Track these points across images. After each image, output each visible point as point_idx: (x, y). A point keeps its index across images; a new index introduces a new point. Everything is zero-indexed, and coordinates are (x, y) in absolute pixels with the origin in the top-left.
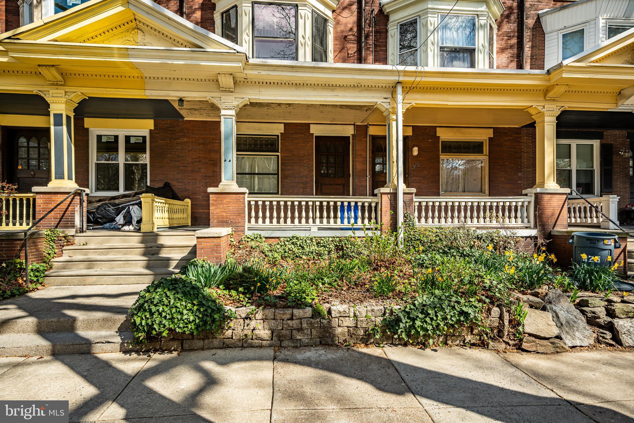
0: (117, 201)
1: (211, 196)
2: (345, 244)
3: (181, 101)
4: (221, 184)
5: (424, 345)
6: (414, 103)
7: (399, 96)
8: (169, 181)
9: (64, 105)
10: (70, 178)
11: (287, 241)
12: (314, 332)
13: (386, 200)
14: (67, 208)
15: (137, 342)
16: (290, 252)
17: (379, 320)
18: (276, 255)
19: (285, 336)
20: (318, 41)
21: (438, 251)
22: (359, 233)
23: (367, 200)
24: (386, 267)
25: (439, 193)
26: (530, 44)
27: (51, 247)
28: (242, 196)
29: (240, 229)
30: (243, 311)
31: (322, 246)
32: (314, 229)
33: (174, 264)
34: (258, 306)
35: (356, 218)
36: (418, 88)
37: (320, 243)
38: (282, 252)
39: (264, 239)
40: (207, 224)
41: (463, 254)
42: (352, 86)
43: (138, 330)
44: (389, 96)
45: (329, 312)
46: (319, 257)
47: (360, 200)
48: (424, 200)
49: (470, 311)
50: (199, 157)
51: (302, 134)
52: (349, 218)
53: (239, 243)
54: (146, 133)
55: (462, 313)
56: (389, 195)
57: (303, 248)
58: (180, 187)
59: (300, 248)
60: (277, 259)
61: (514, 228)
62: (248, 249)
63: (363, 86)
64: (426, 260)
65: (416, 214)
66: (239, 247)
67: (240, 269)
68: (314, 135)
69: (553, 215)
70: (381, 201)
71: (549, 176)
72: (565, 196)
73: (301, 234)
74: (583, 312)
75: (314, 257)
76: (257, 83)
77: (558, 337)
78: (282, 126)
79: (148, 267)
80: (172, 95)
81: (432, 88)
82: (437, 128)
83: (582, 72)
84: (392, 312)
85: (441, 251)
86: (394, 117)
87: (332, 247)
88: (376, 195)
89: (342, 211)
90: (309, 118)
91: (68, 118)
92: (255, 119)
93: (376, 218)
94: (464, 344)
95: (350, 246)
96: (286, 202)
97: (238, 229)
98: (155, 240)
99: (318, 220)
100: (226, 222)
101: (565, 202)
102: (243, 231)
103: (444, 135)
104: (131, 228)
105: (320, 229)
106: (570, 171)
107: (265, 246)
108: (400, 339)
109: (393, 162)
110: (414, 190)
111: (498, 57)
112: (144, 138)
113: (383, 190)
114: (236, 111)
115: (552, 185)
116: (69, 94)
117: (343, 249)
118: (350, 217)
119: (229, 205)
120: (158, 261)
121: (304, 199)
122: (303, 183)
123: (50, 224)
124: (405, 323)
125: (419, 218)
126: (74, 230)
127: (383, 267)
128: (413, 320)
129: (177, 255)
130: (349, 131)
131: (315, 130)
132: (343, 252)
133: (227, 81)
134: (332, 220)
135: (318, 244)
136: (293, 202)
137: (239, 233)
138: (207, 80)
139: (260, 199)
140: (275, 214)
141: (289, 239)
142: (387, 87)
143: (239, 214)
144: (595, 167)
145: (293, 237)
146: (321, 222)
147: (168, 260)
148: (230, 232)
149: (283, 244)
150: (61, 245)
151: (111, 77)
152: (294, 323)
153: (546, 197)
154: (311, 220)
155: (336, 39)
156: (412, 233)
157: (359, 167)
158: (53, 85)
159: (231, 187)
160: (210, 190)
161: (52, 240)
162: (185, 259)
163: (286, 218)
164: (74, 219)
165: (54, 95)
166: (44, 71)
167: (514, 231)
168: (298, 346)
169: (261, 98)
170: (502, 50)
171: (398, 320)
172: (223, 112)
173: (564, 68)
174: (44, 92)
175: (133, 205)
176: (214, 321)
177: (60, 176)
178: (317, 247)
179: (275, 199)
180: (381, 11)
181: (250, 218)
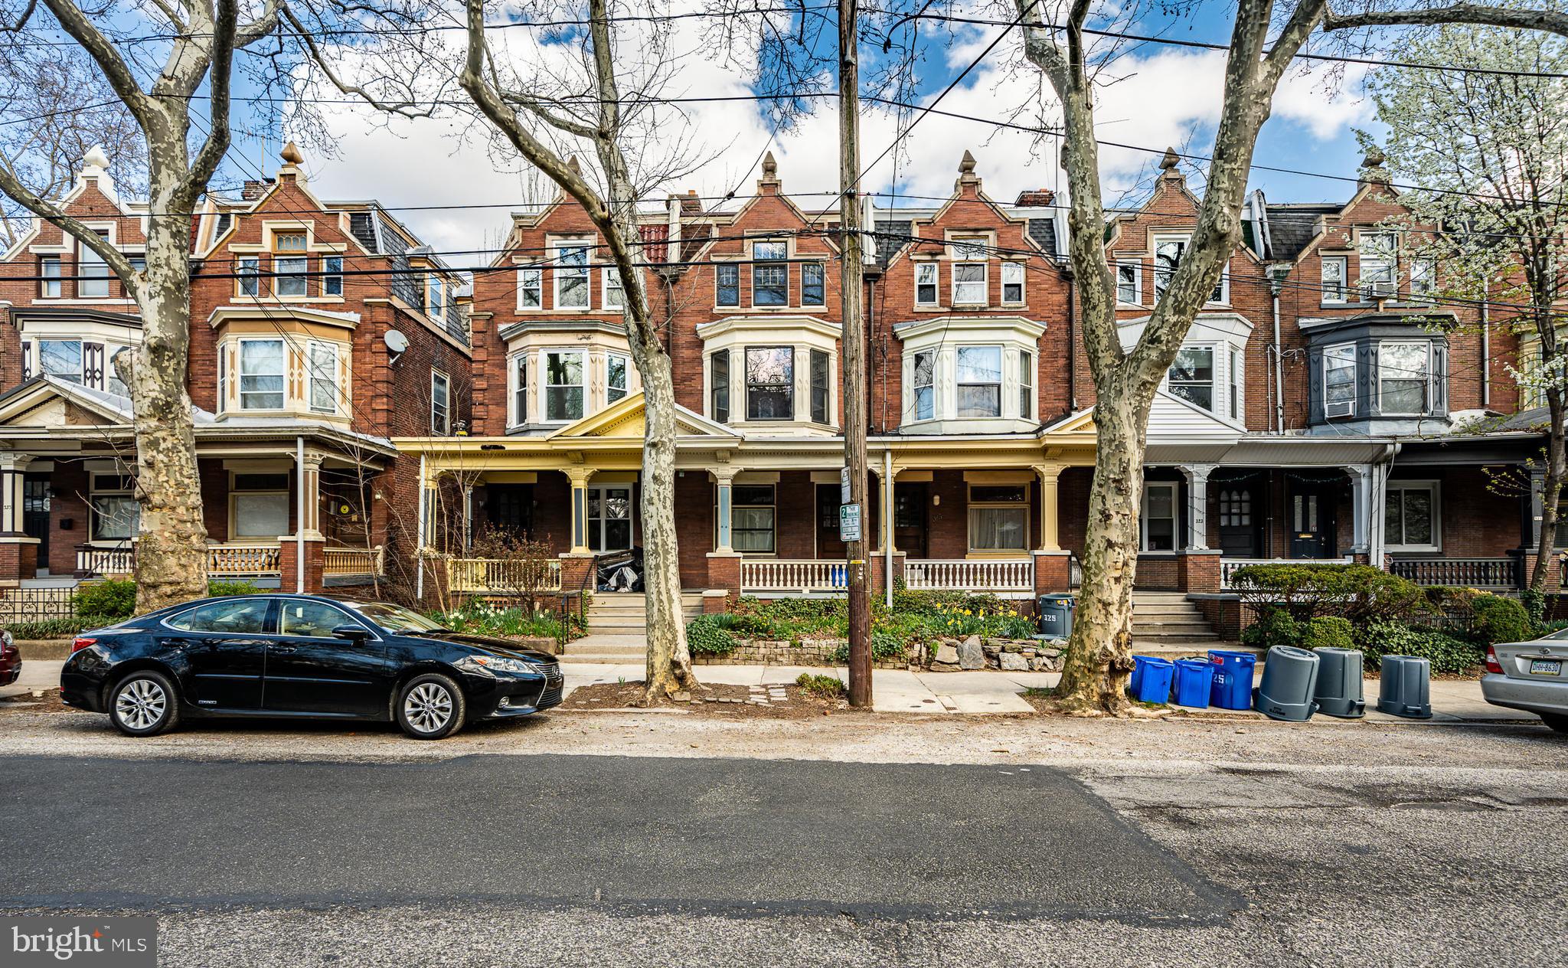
0: (605, 562)
1: (709, 560)
2: (836, 606)
4: (718, 549)
6: (905, 467)
7: (888, 462)
9: (583, 481)
10: (585, 546)
11: (779, 602)
12: (791, 657)
13: (875, 565)
14: (588, 572)
16: (781, 613)
19: (772, 659)
25: (967, 550)
28: (737, 560)
29: (736, 591)
30: (745, 642)
31: (813, 608)
32: (806, 591)
34: (755, 639)
36: (909, 452)
37: (811, 605)
39: (758, 600)
45: (802, 645)
48: (917, 563)
49: (895, 644)
51: (801, 481)
52: (840, 581)
53: (735, 603)
57: (794, 609)
59: (792, 609)
62: (743, 609)
66: (735, 608)
68: (816, 484)
69: (1052, 577)
72: (1066, 558)
73: (794, 596)
74: (984, 650)
76: (751, 454)
77: (957, 663)
78: (778, 475)
81: (923, 452)
82: (965, 472)
86: (886, 479)
87: (822, 608)
89: (834, 574)
91: (585, 491)
95: (840, 608)
96: (778, 566)
97: (734, 592)
99: (810, 583)
100: (723, 584)
101: (1066, 564)
102: (738, 593)
103: (974, 480)
104: (626, 589)
105: (811, 591)
107: (759, 607)
109: (884, 526)
110: (904, 553)
111: (1040, 384)
112: (627, 492)
113: (872, 553)
114: (731, 480)
115: (1051, 546)
116: (587, 470)
117: (832, 610)
118: (841, 579)
119: (725, 569)
121: (802, 562)
122: (801, 540)
131: (817, 479)
134: (823, 583)
135: (809, 605)
137: (736, 595)
139: (754, 562)
140: (768, 577)
141: (781, 601)
142: (878, 453)
143: (734, 578)
144: (1174, 516)
145: (785, 599)
146: (813, 585)
148: (727, 594)
149: (775, 605)
151: (621, 454)
152: (778, 651)
154: (803, 583)
158: (575, 463)
159: (726, 552)
160: (708, 555)
163: (778, 581)
165: (576, 473)
168: (780, 665)
169: (755, 467)
170: (1044, 375)
172: (720, 483)
173: (1046, 436)
174: (567, 471)
175: (624, 566)
176: (728, 645)
177: (579, 543)
178: (808, 608)
179: (768, 562)
180: (894, 336)
181: (744, 581)
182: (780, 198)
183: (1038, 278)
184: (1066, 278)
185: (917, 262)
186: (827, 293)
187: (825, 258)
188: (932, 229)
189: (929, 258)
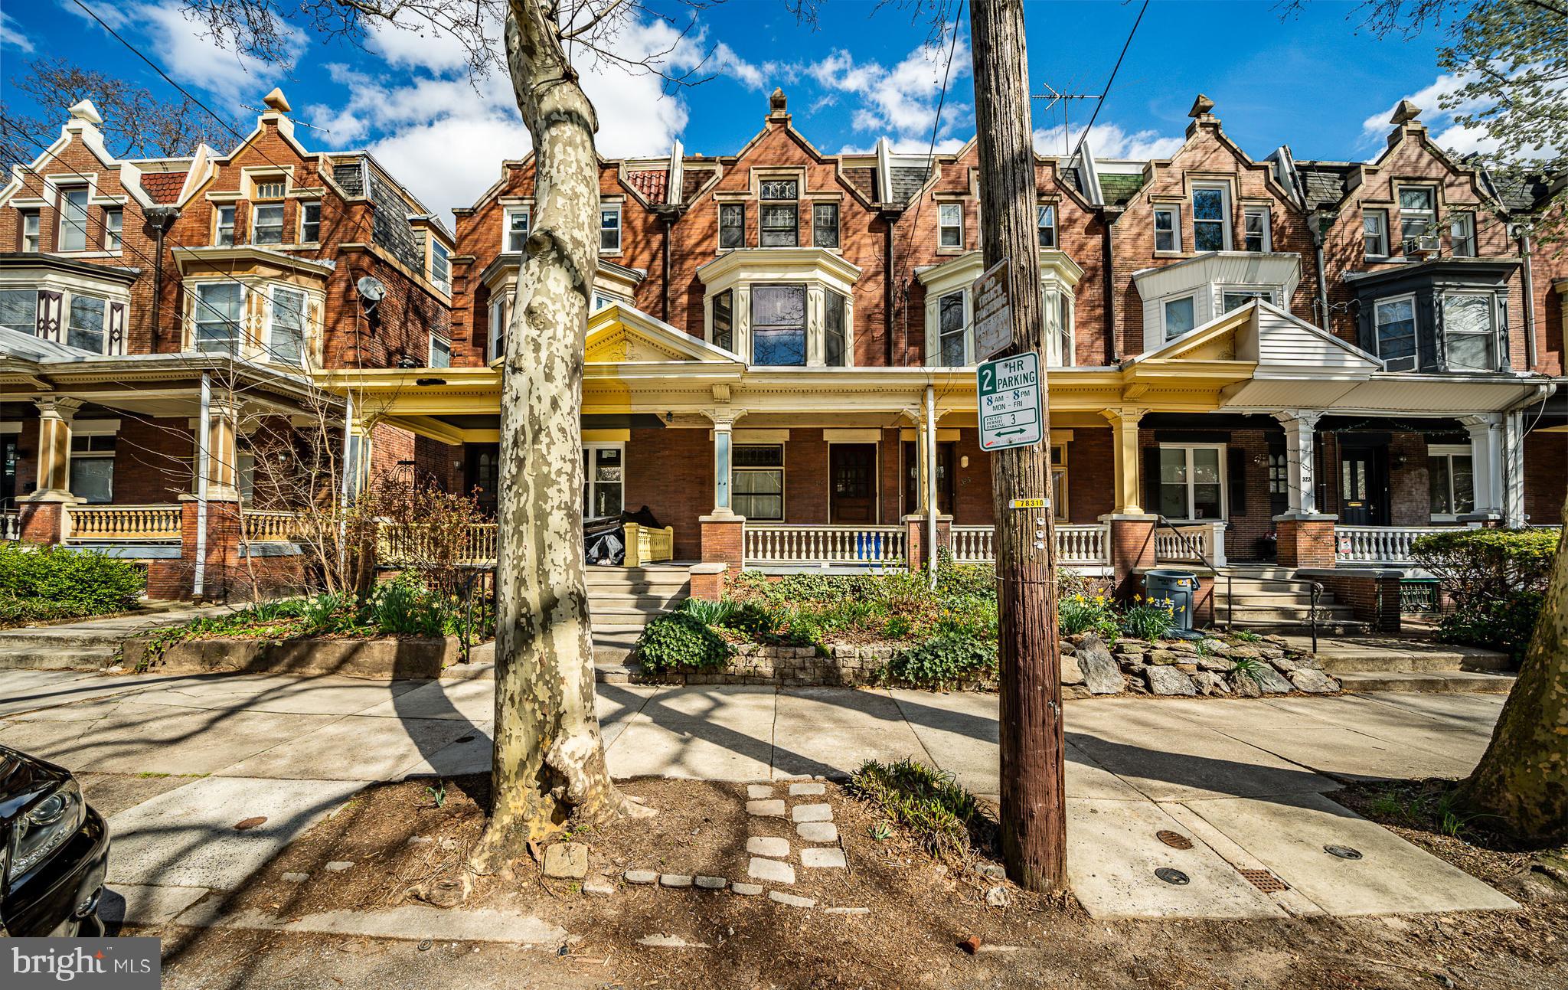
1: (703, 525)
2: (863, 584)
3: (670, 414)
4: (714, 511)
5: (934, 689)
6: (950, 409)
7: (930, 401)
8: (648, 505)
11: (792, 579)
12: (817, 672)
13: (914, 532)
15: (647, 673)
16: (795, 593)
17: (886, 662)
18: (779, 595)
19: (787, 675)
20: (834, 324)
22: (877, 571)
23: (892, 529)
26: (1122, 315)
28: (738, 525)
29: (737, 564)
30: (745, 648)
31: (835, 586)
32: (825, 565)
33: (665, 603)
34: (760, 643)
35: (877, 552)
36: (955, 391)
37: (832, 582)
38: (786, 592)
39: (764, 577)
40: (697, 558)
42: (872, 391)
43: (648, 660)
44: (919, 401)
45: (834, 652)
46: (831, 600)
47: (882, 530)
48: (964, 529)
49: (984, 653)
51: (813, 440)
52: (868, 553)
53: (736, 580)
54: (620, 445)
55: (975, 656)
56: (919, 525)
57: (811, 587)
58: (660, 512)
59: (808, 588)
60: (780, 599)
61: (1076, 565)
62: (746, 588)
63: (885, 390)
65: (955, 546)
66: (736, 586)
67: (740, 608)
68: (829, 443)
69: (1134, 550)
70: (909, 531)
71: (1130, 497)
72: (1151, 524)
73: (809, 572)
74: (1117, 659)
75: (824, 599)
76: (757, 391)
77: (1083, 684)
78: (787, 432)
79: (637, 607)
80: (660, 409)
81: (973, 391)
84: (900, 654)
86: (925, 427)
87: (847, 587)
88: (901, 524)
89: (860, 543)
90: (821, 423)
92: (752, 424)
93: (903, 552)
94: (981, 689)
95: (868, 586)
96: (790, 533)
97: (734, 565)
98: (643, 577)
99: (830, 555)
100: (721, 556)
101: (1151, 531)
102: (740, 567)
104: (608, 562)
105: (832, 565)
106: (1185, 487)
107: (766, 585)
108: (910, 682)
109: (924, 481)
110: (950, 517)
111: (1077, 335)
112: (618, 451)
113: (910, 517)
114: (732, 424)
115: (1133, 509)
117: (860, 590)
118: (870, 550)
119: (723, 536)
120: (647, 600)
121: (813, 529)
124: (912, 663)
125: (959, 552)
128: (921, 661)
129: (668, 594)
130: (875, 437)
131: (831, 437)
132: (861, 594)
133: (722, 392)
134: (847, 554)
135: (830, 583)
136: (799, 533)
137: (736, 569)
138: (700, 392)
139: (760, 528)
140: (778, 547)
141: (794, 578)
142: (915, 391)
143: (735, 547)
144: (1221, 481)
145: (799, 575)
146: (834, 557)
147: (660, 598)
148: (725, 568)
149: (787, 582)
152: (797, 662)
153: (1128, 525)
154: (821, 555)
155: (856, 319)
156: (948, 571)
157: (888, 483)
159: (726, 515)
160: (702, 518)
162: (677, 597)
163: (790, 552)
167: (1078, 569)
168: (801, 684)
169: (761, 408)
170: (1081, 325)
171: (907, 660)
172: (717, 427)
173: (1137, 366)
175: (608, 534)
176: (717, 655)
178: (829, 587)
179: (777, 528)
180: (916, 281)
181: (747, 551)
182: (789, 133)
183: (1071, 221)
184: (1102, 222)
185: (940, 202)
186: (842, 236)
187: (839, 197)
188: (955, 167)
189: (952, 198)
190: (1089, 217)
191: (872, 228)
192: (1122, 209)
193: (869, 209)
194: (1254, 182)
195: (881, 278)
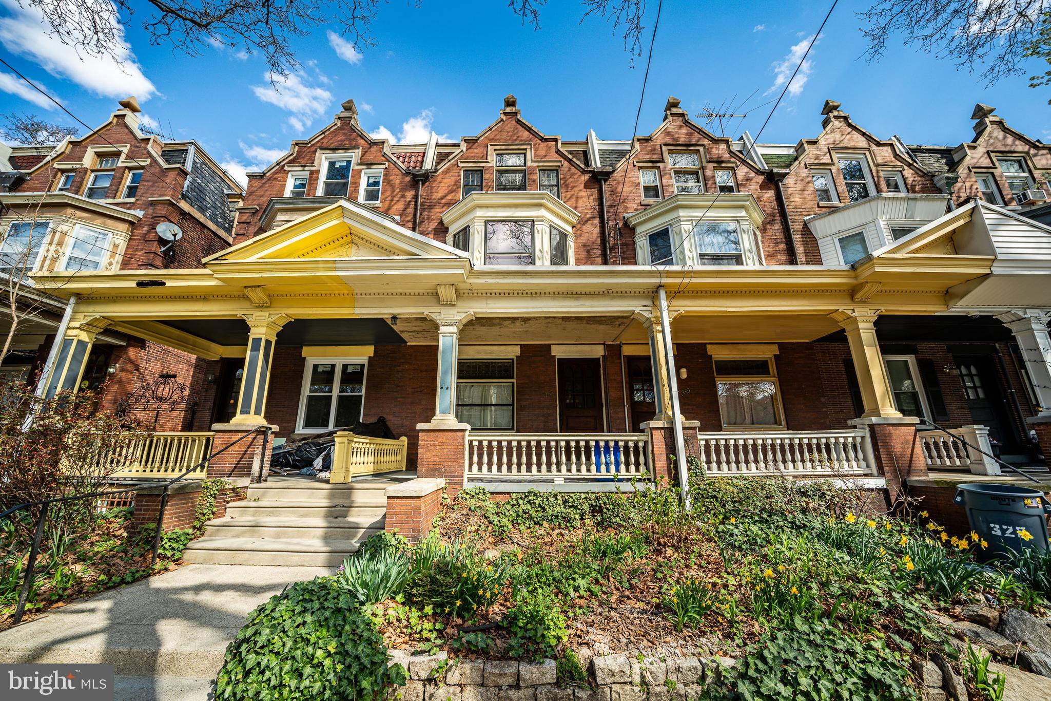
0: (321, 440)
1: (420, 434)
2: (605, 503)
3: (394, 318)
4: (434, 418)
7: (663, 302)
8: (385, 416)
9: (265, 328)
10: (257, 412)
11: (521, 498)
13: (659, 439)
14: (246, 451)
16: (524, 516)
17: (693, 693)
18: (505, 521)
21: (752, 517)
22: (626, 487)
23: (632, 438)
24: (673, 546)
25: (721, 426)
26: (802, 249)
27: (208, 505)
28: (461, 434)
29: (457, 480)
30: (425, 665)
31: (571, 507)
32: (559, 481)
33: (359, 533)
35: (617, 464)
36: (686, 292)
37: (568, 502)
38: (514, 515)
39: (489, 495)
41: (795, 524)
42: (601, 293)
44: (650, 302)
46: (568, 524)
47: (622, 438)
48: (713, 437)
50: (421, 387)
51: (542, 356)
52: (607, 464)
53: (454, 501)
54: (364, 360)
56: (663, 431)
57: (544, 509)
58: (396, 422)
59: (539, 509)
60: (505, 529)
62: (464, 512)
63: (615, 292)
64: (737, 535)
65: (704, 457)
66: (453, 509)
68: (557, 357)
69: (902, 455)
70: (652, 439)
71: (884, 400)
72: (914, 428)
73: (542, 488)
75: (559, 524)
76: (484, 294)
78: (518, 348)
79: (325, 539)
80: (383, 311)
81: (704, 292)
82: (707, 346)
83: (900, 265)
84: (719, 676)
85: (757, 518)
86: (659, 328)
87: (586, 507)
88: (643, 431)
89: (598, 454)
90: (549, 338)
91: (268, 343)
92: (486, 341)
93: (647, 464)
95: (611, 507)
96: (519, 442)
97: (454, 480)
98: (348, 496)
99: (564, 468)
100: (439, 470)
101: (915, 436)
102: (461, 484)
103: (719, 354)
107: (490, 506)
109: (664, 386)
110: (696, 423)
112: (362, 366)
113: (653, 424)
114: (458, 327)
115: (890, 412)
116: (272, 316)
117: (601, 511)
118: (609, 462)
119: (443, 447)
120: (338, 529)
121: (544, 438)
122: (543, 416)
123: (223, 471)
125: (709, 462)
126: (249, 479)
127: (669, 546)
130: (598, 352)
131: (558, 352)
132: (602, 515)
133: (448, 293)
134: (584, 467)
135: (565, 503)
136: (529, 442)
137: (455, 486)
138: (426, 294)
141: (523, 496)
142: (646, 292)
143: (456, 460)
144: (917, 389)
145: (530, 492)
146: (569, 470)
147: (355, 527)
148: (443, 485)
149: (515, 502)
150: (224, 501)
151: (319, 295)
152: (522, 697)
153: (890, 430)
154: (554, 467)
155: (577, 253)
156: (702, 486)
157: (613, 394)
158: (259, 307)
159: (447, 422)
160: (420, 426)
161: (211, 495)
162: (374, 526)
163: (519, 465)
164: (252, 464)
165: (257, 318)
166: (250, 293)
169: (489, 311)
170: (769, 257)
172: (442, 329)
173: (875, 261)
174: (248, 316)
177: (246, 411)
178: (564, 508)
179: (504, 438)
180: (626, 224)
181: (471, 464)
182: (519, 122)
183: (748, 179)
184: (772, 180)
185: (640, 168)
186: (563, 190)
187: (559, 164)
188: (650, 144)
189: (650, 164)
190: (761, 178)
191: (587, 186)
192: (788, 171)
193: (584, 172)
194: (884, 154)
195: (597, 221)
